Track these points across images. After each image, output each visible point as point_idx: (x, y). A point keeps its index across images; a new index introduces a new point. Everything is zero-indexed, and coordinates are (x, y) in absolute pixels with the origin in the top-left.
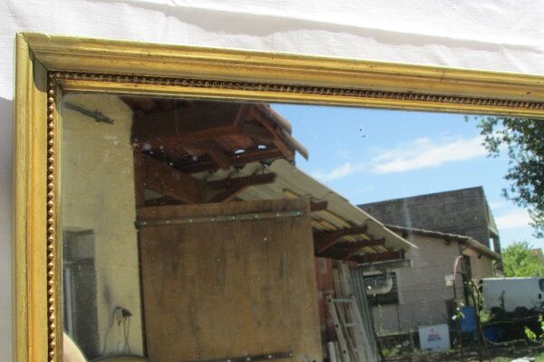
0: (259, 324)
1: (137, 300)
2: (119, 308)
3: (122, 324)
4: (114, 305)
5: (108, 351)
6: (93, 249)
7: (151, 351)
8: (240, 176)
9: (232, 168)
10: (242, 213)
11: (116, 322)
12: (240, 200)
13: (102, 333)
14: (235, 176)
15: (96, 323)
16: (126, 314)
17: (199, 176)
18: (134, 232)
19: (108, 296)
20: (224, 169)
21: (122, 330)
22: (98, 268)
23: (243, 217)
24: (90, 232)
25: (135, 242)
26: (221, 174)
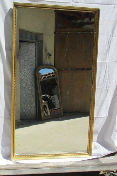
0: (84, 60)
1: (54, 52)
2: (48, 53)
3: (49, 57)
4: (47, 52)
5: (45, 63)
6: (43, 38)
7: (56, 65)
8: (84, 22)
9: (81, 20)
10: (81, 32)
11: (48, 57)
12: (84, 28)
13: (44, 59)
14: (83, 22)
15: (43, 57)
16: (50, 55)
17: (73, 21)
18: (54, 35)
19: (46, 50)
20: (79, 20)
21: (49, 59)
22: (44, 43)
23: (82, 33)
24: (43, 34)
25: (54, 38)
26: (79, 21)
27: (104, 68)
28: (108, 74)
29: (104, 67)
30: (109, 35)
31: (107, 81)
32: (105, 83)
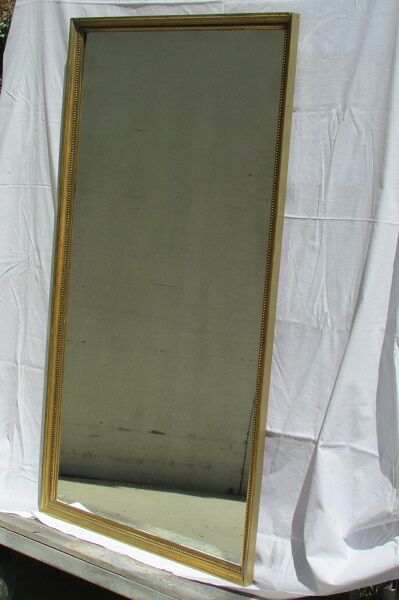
27: (311, 243)
28: (325, 269)
29: (313, 238)
30: (334, 111)
31: (322, 296)
32: (314, 301)
